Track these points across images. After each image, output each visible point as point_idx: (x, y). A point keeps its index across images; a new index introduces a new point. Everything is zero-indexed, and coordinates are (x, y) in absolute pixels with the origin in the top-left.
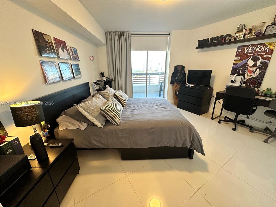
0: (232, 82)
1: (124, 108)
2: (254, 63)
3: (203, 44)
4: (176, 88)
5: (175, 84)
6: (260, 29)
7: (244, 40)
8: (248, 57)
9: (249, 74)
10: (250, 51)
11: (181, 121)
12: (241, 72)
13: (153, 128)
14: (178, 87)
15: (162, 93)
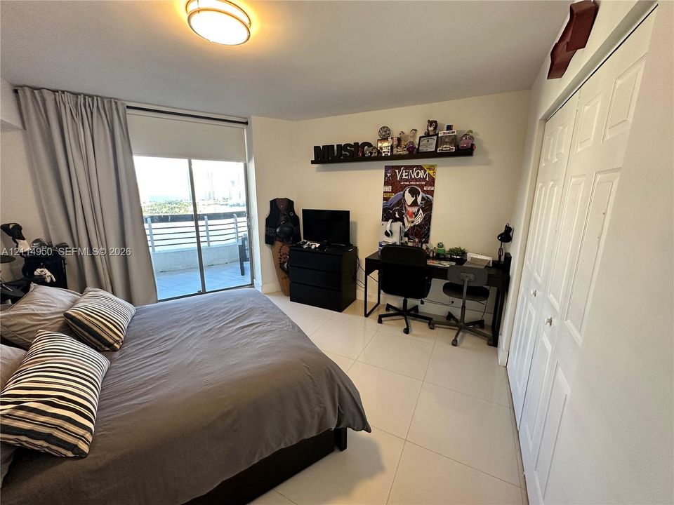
0: (387, 234)
1: (117, 355)
2: (414, 199)
3: (325, 156)
4: (280, 252)
5: (278, 244)
6: (412, 140)
7: (393, 157)
8: (403, 188)
9: (410, 220)
10: (404, 177)
11: (304, 362)
12: (397, 216)
13: (228, 413)
14: (286, 249)
15: (247, 265)
